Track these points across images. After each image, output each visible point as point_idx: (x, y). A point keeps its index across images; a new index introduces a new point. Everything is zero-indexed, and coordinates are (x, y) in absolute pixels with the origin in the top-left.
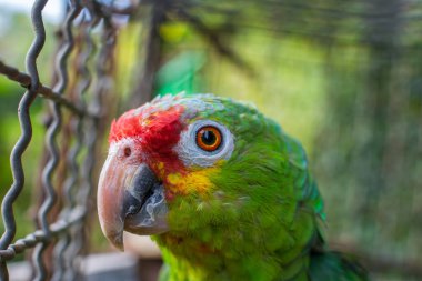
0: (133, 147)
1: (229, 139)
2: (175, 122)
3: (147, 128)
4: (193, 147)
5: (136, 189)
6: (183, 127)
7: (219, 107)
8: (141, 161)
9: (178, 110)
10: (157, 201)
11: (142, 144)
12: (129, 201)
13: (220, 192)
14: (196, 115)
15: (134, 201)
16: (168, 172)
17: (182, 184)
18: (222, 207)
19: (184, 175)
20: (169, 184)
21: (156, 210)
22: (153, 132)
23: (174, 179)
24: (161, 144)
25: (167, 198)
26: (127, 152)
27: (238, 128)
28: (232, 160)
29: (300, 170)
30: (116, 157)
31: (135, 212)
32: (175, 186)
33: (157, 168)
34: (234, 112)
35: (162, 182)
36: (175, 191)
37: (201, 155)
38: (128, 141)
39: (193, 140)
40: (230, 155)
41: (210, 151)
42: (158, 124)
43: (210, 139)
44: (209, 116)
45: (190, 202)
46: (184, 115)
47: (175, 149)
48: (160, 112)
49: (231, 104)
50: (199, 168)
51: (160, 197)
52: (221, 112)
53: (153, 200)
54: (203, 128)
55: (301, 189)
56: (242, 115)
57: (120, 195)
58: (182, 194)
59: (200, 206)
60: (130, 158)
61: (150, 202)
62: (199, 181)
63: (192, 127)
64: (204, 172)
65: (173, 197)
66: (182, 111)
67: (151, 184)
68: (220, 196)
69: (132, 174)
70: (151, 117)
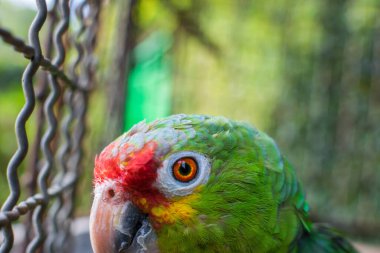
0: (115, 188)
1: (204, 164)
2: (151, 162)
3: (125, 171)
4: (171, 181)
5: (124, 227)
6: (158, 165)
8: (125, 200)
9: (151, 147)
10: (146, 232)
11: (123, 185)
12: (120, 239)
13: (203, 216)
14: (169, 150)
15: (125, 238)
16: (151, 206)
17: (166, 216)
18: (207, 229)
19: (166, 206)
20: (154, 216)
21: (147, 240)
22: (131, 174)
23: (159, 212)
24: (140, 183)
25: (155, 228)
26: (111, 193)
28: (211, 183)
29: (277, 173)
30: (102, 200)
31: (127, 246)
32: (160, 218)
33: (141, 204)
34: (206, 135)
35: (147, 215)
36: (161, 221)
37: (180, 187)
38: (110, 183)
39: (170, 175)
40: (207, 179)
41: (187, 181)
43: (185, 170)
44: (183, 148)
45: (176, 230)
46: (157, 153)
47: (154, 185)
48: (136, 153)
49: (202, 125)
50: (180, 197)
51: (148, 228)
52: (193, 139)
53: (143, 231)
55: (281, 191)
56: (215, 135)
57: (111, 235)
58: (168, 224)
59: (187, 231)
60: (114, 198)
61: (140, 234)
62: (181, 210)
63: (167, 163)
64: (185, 201)
65: (159, 227)
66: (156, 147)
67: (137, 219)
68: (202, 219)
69: (119, 214)
70: (128, 159)
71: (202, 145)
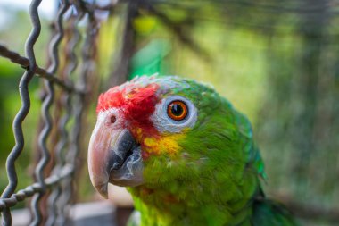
0: (117, 115)
1: (193, 112)
2: (152, 96)
3: (129, 100)
4: (165, 116)
5: (119, 149)
6: (158, 101)
7: (185, 86)
8: (124, 127)
9: (154, 87)
10: (135, 159)
11: (125, 113)
12: (113, 159)
13: (186, 154)
14: (168, 92)
15: (118, 159)
16: (145, 136)
17: (155, 147)
18: (187, 165)
19: (158, 139)
20: (145, 146)
21: (135, 167)
22: (134, 104)
23: (149, 142)
24: (140, 114)
25: (143, 157)
26: (113, 119)
27: (201, 103)
28: (196, 128)
29: (247, 139)
30: (104, 123)
31: (118, 167)
32: (150, 148)
33: (136, 132)
34: (197, 91)
35: (140, 144)
36: (150, 151)
37: (171, 123)
38: (114, 111)
39: (165, 111)
40: (194, 124)
41: (178, 120)
42: (139, 98)
43: (179, 111)
44: (179, 93)
45: (161, 161)
46: (158, 92)
47: (152, 118)
48: (140, 89)
50: (170, 134)
51: (138, 156)
52: (187, 90)
53: (133, 159)
54: (173, 102)
55: (249, 153)
56: (203, 93)
57: (106, 153)
58: (155, 154)
59: (170, 164)
60: (115, 124)
61: (130, 160)
62: (169, 144)
63: (165, 101)
64: (173, 137)
65: (148, 157)
66: (158, 88)
67: (131, 145)
68: (185, 156)
69: (116, 137)
70: (133, 92)
71: (193, 96)
